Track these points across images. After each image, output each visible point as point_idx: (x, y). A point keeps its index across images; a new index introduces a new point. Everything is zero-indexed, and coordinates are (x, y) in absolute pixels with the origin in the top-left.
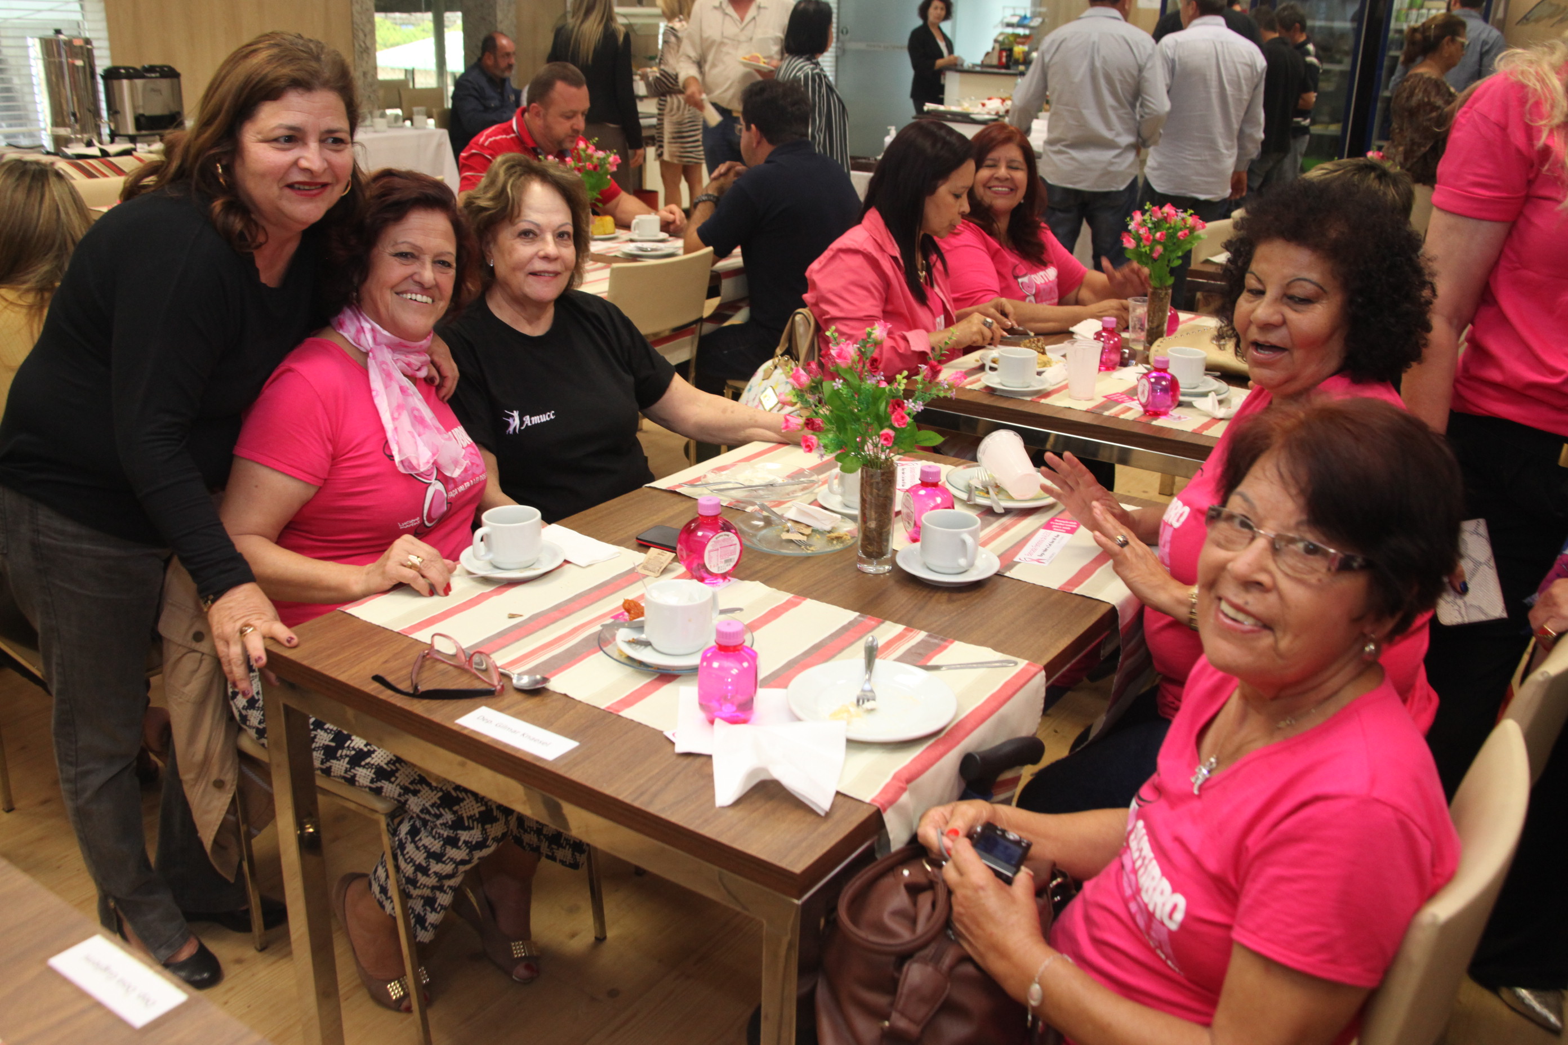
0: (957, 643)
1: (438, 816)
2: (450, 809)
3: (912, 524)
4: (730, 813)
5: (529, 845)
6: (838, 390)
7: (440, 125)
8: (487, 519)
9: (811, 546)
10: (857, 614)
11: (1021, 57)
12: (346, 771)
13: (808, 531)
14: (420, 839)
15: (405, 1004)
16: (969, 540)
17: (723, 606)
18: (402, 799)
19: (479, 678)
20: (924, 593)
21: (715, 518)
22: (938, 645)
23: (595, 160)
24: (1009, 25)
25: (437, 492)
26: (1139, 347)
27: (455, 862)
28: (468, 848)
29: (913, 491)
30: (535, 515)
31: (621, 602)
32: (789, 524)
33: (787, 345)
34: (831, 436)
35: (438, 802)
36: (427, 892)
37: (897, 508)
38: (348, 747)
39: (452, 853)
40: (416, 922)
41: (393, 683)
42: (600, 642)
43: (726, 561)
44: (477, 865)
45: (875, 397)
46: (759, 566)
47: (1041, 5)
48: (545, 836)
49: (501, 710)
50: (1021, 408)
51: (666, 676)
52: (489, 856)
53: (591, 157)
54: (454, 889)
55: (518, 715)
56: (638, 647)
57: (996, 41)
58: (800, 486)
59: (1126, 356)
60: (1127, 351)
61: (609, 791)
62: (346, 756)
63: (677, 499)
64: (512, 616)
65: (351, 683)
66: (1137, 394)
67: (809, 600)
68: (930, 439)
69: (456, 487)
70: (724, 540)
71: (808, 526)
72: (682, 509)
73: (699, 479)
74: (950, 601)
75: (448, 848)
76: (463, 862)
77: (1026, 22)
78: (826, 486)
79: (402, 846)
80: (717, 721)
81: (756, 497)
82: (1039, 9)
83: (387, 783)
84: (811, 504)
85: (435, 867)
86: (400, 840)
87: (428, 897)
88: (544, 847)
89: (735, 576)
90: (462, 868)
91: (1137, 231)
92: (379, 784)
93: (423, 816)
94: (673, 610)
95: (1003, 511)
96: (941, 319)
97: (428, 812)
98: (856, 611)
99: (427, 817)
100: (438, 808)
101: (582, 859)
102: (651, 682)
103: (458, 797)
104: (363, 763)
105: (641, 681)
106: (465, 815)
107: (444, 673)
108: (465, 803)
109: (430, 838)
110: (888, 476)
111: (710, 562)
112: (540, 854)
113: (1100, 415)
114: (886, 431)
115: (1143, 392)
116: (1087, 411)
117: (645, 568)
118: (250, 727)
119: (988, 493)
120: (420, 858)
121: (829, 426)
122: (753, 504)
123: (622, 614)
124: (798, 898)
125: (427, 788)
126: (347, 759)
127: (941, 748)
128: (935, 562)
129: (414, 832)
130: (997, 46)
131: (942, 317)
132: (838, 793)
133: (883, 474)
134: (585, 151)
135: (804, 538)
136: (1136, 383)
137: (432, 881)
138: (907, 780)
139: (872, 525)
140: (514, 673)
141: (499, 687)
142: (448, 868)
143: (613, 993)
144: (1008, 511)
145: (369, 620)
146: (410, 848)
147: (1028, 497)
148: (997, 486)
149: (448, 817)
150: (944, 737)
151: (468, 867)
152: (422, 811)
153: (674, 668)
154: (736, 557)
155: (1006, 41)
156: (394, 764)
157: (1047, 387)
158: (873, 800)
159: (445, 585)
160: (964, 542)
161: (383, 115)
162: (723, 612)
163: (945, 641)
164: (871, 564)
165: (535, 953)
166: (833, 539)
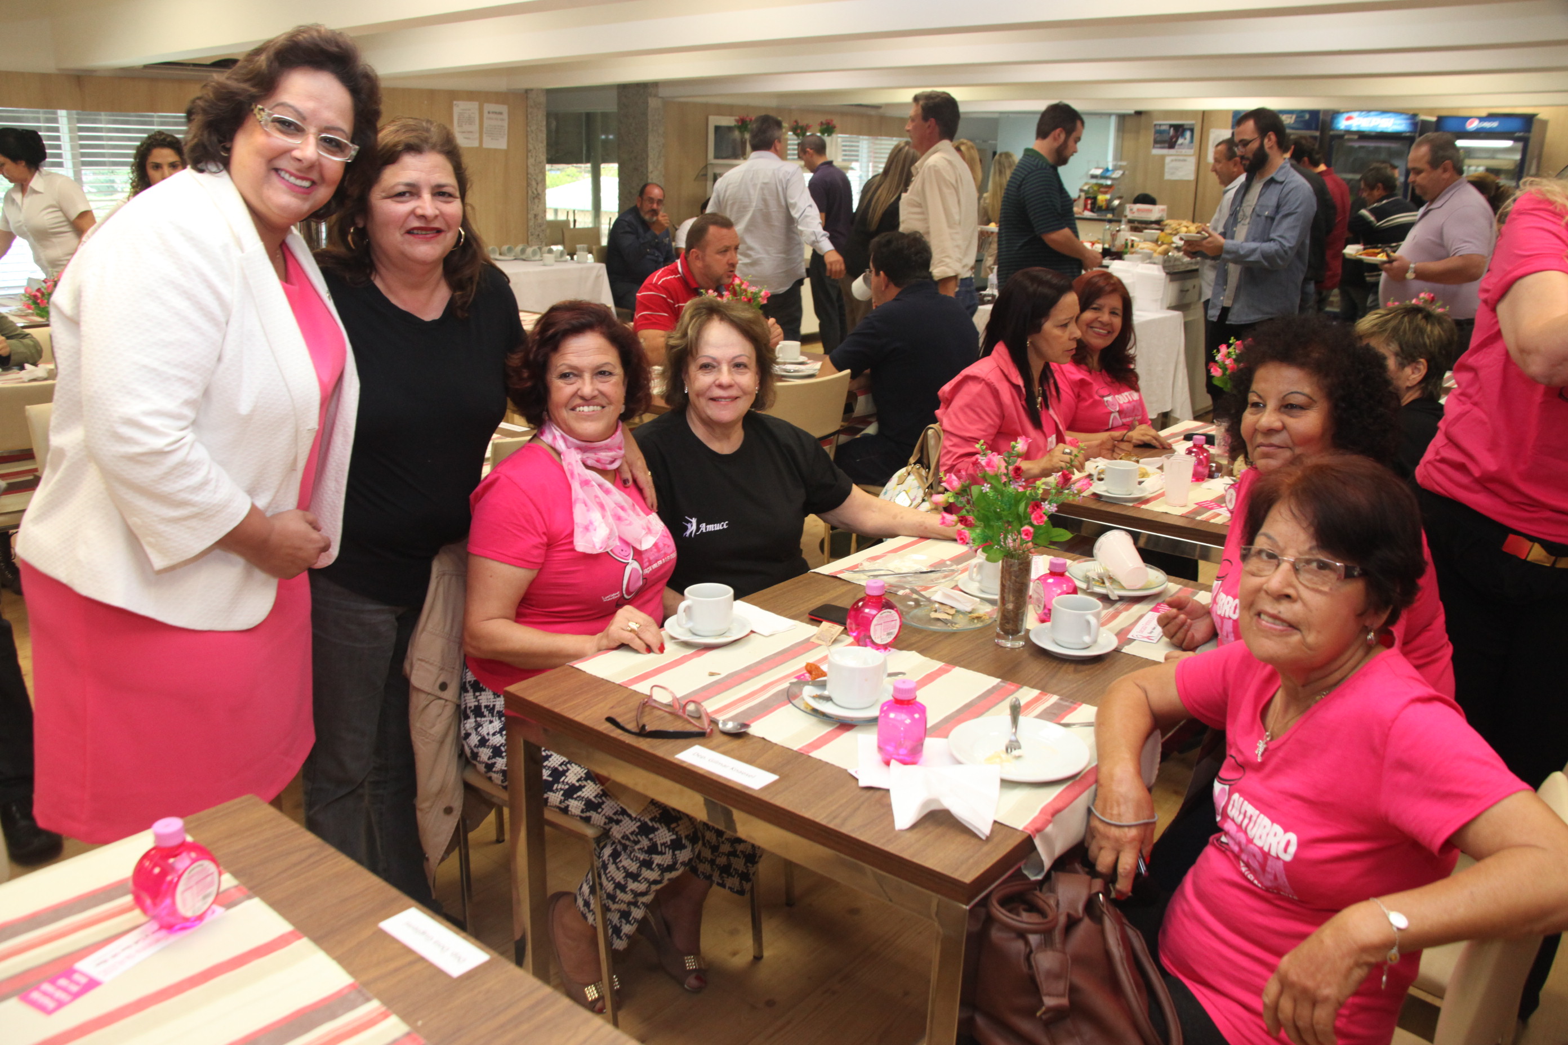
0: (1084, 705)
1: (637, 842)
2: (647, 837)
3: (1042, 607)
4: (908, 835)
5: (703, 873)
6: (986, 493)
7: (599, 259)
8: (689, 593)
9: (956, 624)
10: (999, 680)
11: (1104, 204)
12: (561, 802)
13: (952, 612)
14: (621, 861)
15: (599, 1005)
16: (1093, 621)
17: (890, 671)
18: (607, 827)
19: (690, 723)
20: (1054, 664)
21: (880, 597)
22: (1070, 707)
23: (749, 295)
24: (1093, 177)
25: (633, 570)
26: (1224, 462)
27: (648, 882)
28: (660, 869)
29: (1042, 579)
30: (729, 593)
31: (804, 664)
32: (937, 605)
33: (919, 455)
34: (978, 531)
35: (637, 830)
36: (623, 907)
37: (1031, 592)
38: (563, 782)
39: (646, 873)
40: (613, 932)
41: (622, 724)
42: (790, 696)
43: (888, 634)
44: (666, 886)
45: (1017, 499)
46: (913, 639)
47: (1121, 160)
48: (717, 866)
49: (713, 749)
50: (1124, 513)
51: (845, 725)
52: (678, 878)
53: (746, 291)
54: (646, 906)
55: (725, 753)
56: (821, 701)
57: (1081, 190)
58: (942, 575)
59: (1214, 469)
60: (1214, 465)
61: (808, 814)
62: (561, 789)
63: (838, 582)
64: (712, 674)
65: (586, 723)
66: (1225, 502)
67: (957, 668)
68: (1060, 535)
69: (650, 564)
70: (887, 616)
71: (952, 607)
72: (844, 590)
73: (856, 566)
74: (1076, 671)
75: (644, 869)
76: (655, 882)
77: (1108, 174)
78: (966, 574)
79: (605, 866)
80: (893, 762)
81: (905, 582)
82: (1120, 163)
83: (595, 813)
84: (953, 588)
85: (632, 885)
86: (604, 862)
87: (624, 911)
88: (716, 878)
89: (894, 647)
90: (654, 888)
91: (1224, 362)
92: (588, 814)
93: (624, 841)
94: (852, 670)
95: (1117, 598)
96: (1053, 439)
97: (628, 839)
98: (998, 677)
99: (627, 843)
100: (636, 835)
101: (747, 886)
102: (833, 730)
103: (653, 826)
104: (575, 796)
105: (825, 730)
106: (659, 843)
107: (662, 718)
108: (659, 832)
109: (629, 860)
110: (1025, 567)
111: (875, 634)
112: (712, 882)
113: (1193, 519)
114: (1026, 527)
115: (1231, 500)
116: (1181, 516)
117: (818, 638)
118: (480, 762)
119: (1103, 583)
120: (619, 877)
121: (978, 523)
122: (904, 588)
123: (803, 675)
124: (967, 904)
125: (627, 819)
126: (562, 792)
127: (1077, 788)
128: (1062, 638)
129: (615, 855)
130: (1083, 195)
131: (1054, 436)
132: (995, 822)
133: (1020, 564)
134: (740, 286)
135: (949, 617)
136: (1223, 492)
137: (628, 897)
138: (1054, 813)
139: (1010, 606)
140: (720, 718)
141: (708, 730)
142: (642, 887)
143: (770, 1003)
144: (1121, 599)
145: (594, 673)
146: (611, 868)
147: (1138, 587)
148: (1110, 578)
149: (645, 843)
150: (1080, 780)
151: (659, 887)
152: (623, 837)
153: (852, 719)
154: (896, 631)
155: (1091, 191)
156: (601, 797)
157: (1147, 494)
158: (1025, 828)
159: (659, 645)
160: (1088, 623)
161: (550, 251)
162: (890, 675)
163: (1075, 703)
164: (1007, 639)
165: (703, 966)
166: (974, 619)
